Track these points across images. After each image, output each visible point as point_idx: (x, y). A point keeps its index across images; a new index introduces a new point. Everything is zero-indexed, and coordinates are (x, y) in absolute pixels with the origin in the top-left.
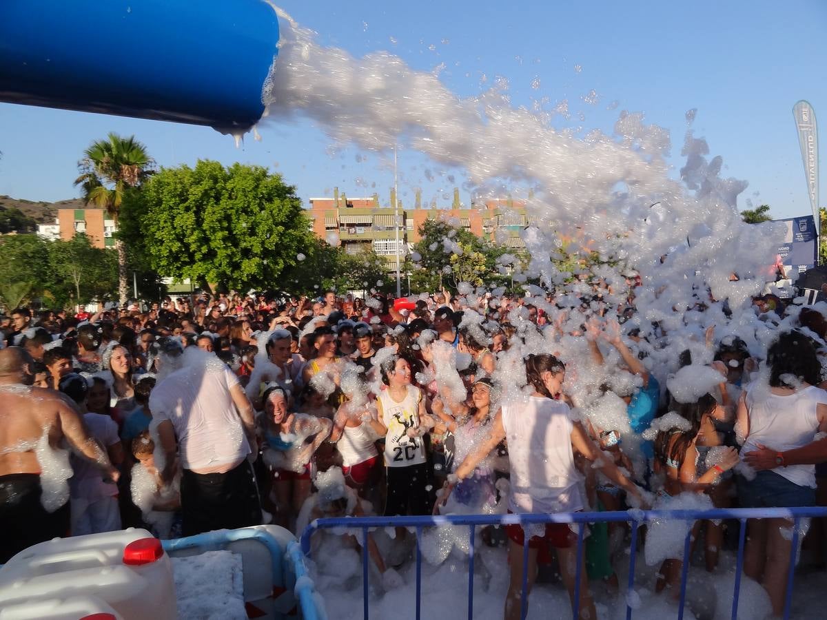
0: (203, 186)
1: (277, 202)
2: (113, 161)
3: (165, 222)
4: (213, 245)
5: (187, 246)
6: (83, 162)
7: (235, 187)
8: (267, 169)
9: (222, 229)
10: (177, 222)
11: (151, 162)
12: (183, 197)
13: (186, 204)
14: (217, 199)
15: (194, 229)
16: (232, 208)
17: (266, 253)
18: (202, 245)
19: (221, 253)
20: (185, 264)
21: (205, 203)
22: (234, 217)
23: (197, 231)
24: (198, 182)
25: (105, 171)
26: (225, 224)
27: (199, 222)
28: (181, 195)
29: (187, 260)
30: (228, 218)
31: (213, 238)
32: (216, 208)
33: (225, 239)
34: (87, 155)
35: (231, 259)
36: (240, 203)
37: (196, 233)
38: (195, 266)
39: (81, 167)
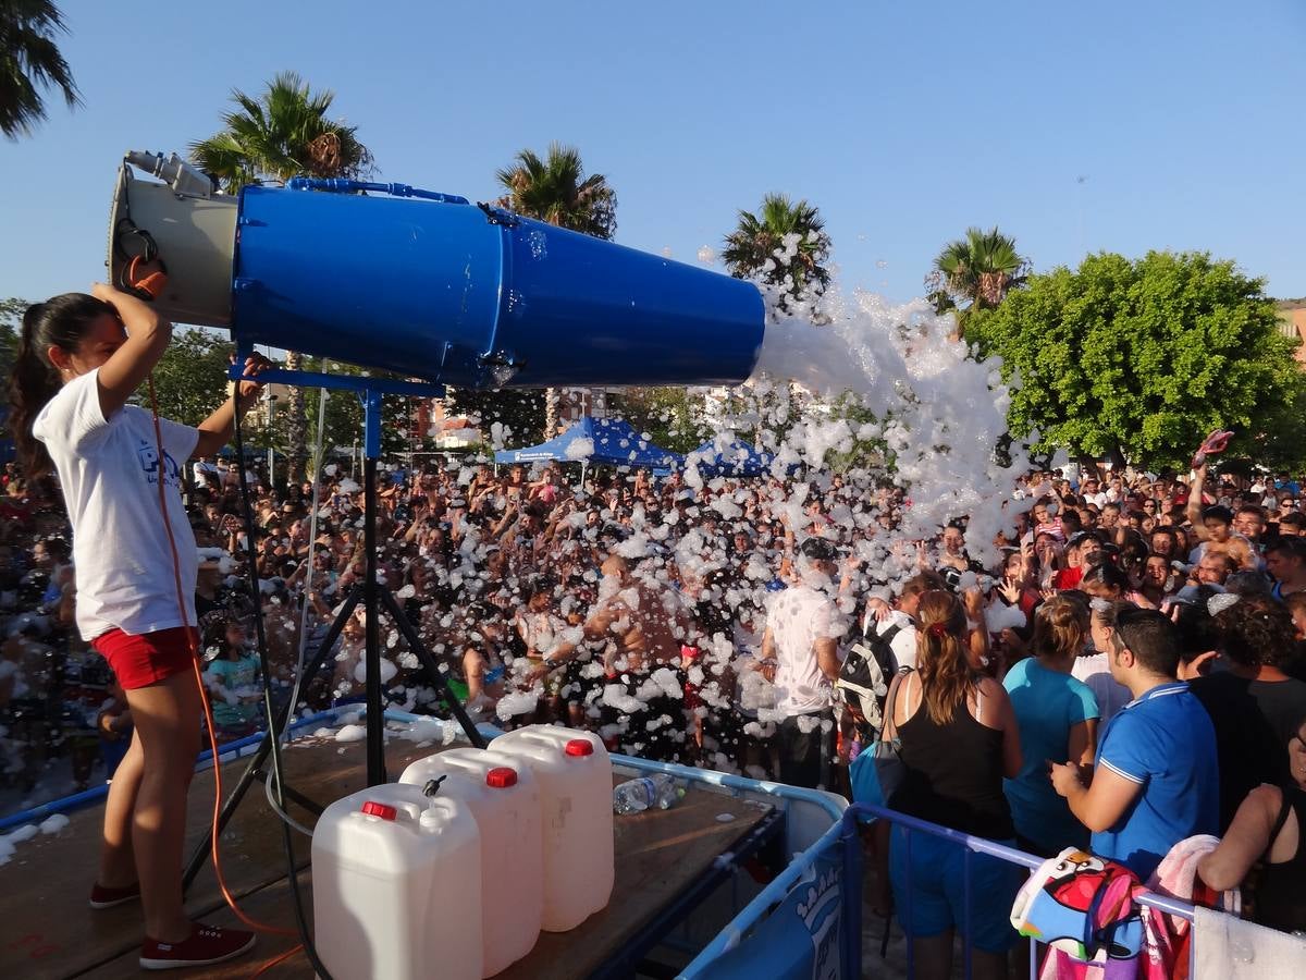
0: (1086, 299)
1: (1220, 312)
2: (970, 269)
3: (1023, 359)
4: (1096, 392)
5: (1054, 394)
6: (932, 277)
7: (1141, 294)
8: (1208, 254)
9: (1113, 365)
10: (1041, 359)
11: (1025, 264)
12: (1053, 319)
13: (1058, 329)
14: (1109, 317)
15: (1065, 369)
16: (1134, 331)
17: (1189, 403)
18: (1078, 393)
19: (1109, 405)
20: (1050, 421)
21: (1088, 325)
22: (1134, 345)
23: (1070, 371)
24: (1078, 293)
25: (959, 286)
26: (1119, 358)
27: (1074, 357)
28: (1052, 315)
29: (1054, 415)
30: (1124, 347)
31: (1096, 381)
32: (1106, 332)
33: (1116, 382)
34: (937, 266)
35: (1127, 413)
36: (1147, 320)
37: (1069, 374)
38: (1066, 426)
39: (929, 283)
